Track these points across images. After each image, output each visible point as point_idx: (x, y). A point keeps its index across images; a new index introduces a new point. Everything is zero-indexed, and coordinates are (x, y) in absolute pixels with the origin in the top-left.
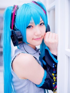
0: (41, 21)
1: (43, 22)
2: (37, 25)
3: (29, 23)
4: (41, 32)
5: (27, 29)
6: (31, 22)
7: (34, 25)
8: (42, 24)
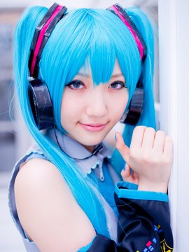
0: (116, 76)
1: (121, 79)
2: (101, 84)
3: (77, 73)
4: (107, 108)
5: (67, 88)
6: (81, 71)
7: (89, 81)
8: (119, 86)
